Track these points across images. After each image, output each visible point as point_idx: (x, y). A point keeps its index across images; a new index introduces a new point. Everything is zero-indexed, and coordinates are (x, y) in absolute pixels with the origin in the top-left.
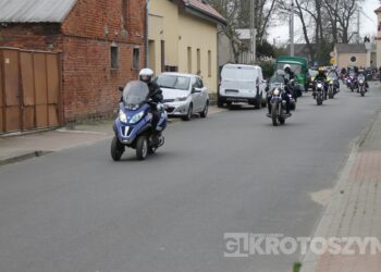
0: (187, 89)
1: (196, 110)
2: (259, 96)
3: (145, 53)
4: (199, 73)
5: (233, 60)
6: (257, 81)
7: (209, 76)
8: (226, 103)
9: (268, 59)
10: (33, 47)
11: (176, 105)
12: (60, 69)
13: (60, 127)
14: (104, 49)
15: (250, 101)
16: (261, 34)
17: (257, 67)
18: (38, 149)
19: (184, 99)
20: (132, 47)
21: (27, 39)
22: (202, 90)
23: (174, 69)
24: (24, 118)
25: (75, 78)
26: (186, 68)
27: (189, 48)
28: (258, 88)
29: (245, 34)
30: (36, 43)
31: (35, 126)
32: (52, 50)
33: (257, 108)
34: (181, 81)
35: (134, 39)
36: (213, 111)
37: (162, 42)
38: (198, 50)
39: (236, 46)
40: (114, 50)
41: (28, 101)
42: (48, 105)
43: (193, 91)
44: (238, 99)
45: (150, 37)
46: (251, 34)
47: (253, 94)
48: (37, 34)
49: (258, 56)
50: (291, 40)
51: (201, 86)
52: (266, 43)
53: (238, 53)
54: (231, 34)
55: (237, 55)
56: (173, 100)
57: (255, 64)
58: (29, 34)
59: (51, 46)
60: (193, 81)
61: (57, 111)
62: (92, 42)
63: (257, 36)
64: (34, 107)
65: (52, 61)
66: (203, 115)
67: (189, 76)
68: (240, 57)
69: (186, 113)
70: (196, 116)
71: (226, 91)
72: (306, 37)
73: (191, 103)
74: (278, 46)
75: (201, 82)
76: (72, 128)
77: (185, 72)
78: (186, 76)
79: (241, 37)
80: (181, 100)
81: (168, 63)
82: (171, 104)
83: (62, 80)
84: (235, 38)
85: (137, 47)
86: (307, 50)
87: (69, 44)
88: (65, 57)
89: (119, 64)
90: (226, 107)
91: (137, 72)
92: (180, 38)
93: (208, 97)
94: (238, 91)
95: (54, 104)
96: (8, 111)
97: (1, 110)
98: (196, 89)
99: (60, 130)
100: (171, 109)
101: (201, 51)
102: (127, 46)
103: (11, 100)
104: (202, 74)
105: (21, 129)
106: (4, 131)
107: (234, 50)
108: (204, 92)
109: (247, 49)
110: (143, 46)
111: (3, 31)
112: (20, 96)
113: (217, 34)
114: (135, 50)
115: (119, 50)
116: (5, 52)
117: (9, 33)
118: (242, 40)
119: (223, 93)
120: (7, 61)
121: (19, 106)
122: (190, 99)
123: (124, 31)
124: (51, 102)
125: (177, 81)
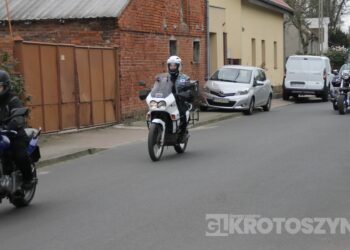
0: (249, 83)
1: (258, 103)
2: (326, 88)
3: (206, 46)
4: (263, 66)
5: (302, 51)
6: (325, 72)
7: (275, 68)
8: (292, 95)
9: (340, 49)
10: (90, 43)
11: (237, 98)
12: (117, 64)
13: (117, 123)
14: (162, 43)
15: (317, 93)
17: (324, 58)
19: (246, 92)
20: (192, 41)
21: (84, 35)
22: (265, 83)
23: (237, 62)
24: (81, 115)
27: (253, 40)
28: (325, 79)
29: (314, 23)
30: (93, 39)
31: (92, 123)
32: (108, 45)
34: (243, 74)
35: (194, 32)
36: (277, 104)
37: (225, 34)
38: (263, 41)
39: (304, 35)
40: (173, 43)
41: (84, 97)
42: (105, 101)
43: (255, 85)
44: (304, 92)
45: (211, 29)
46: (320, 23)
47: (320, 86)
48: (94, 29)
49: (330, 45)
51: (264, 79)
52: (339, 32)
53: (307, 43)
54: (299, 23)
55: (306, 45)
56: (233, 94)
57: (325, 55)
58: (86, 30)
59: (108, 41)
60: (255, 73)
61: (115, 108)
62: (150, 36)
63: (330, 25)
64: (91, 103)
65: (109, 57)
66: (266, 109)
67: (251, 68)
68: (309, 47)
69: (247, 107)
70: (259, 110)
71: (292, 83)
73: (253, 97)
75: (264, 74)
76: (130, 125)
77: (247, 65)
78: (249, 69)
79: (310, 27)
80: (242, 93)
81: (229, 57)
82: (231, 98)
83: (118, 76)
84: (303, 27)
85: (197, 40)
87: (126, 38)
88: (122, 53)
90: (291, 100)
91: (197, 65)
92: (243, 30)
93: (271, 90)
94: (303, 83)
95: (111, 100)
96: (64, 108)
97: (57, 107)
98: (258, 82)
99: (117, 126)
100: (232, 103)
101: (266, 43)
102: (187, 39)
103: (67, 97)
104: (267, 66)
105: (78, 125)
106: (60, 128)
107: (303, 40)
108: (267, 85)
109: (317, 39)
110: (203, 39)
111: (61, 27)
112: (76, 93)
113: (285, 23)
114: (195, 43)
115: (178, 43)
116: (60, 49)
117: (67, 30)
118: (311, 30)
119: (288, 85)
120: (63, 58)
121: (75, 103)
122: (251, 93)
123: (183, 24)
124: (108, 98)
125: (239, 74)
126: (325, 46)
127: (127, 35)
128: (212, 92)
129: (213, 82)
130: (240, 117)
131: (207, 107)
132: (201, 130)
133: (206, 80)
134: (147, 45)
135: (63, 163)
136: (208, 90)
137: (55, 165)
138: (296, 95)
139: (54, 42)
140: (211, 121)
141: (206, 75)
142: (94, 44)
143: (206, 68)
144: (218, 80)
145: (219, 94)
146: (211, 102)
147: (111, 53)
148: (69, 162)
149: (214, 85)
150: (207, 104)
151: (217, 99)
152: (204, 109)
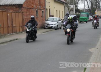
0: (56, 21)
3: (45, 12)
4: (59, 17)
9: (78, 13)
10: (15, 11)
12: (23, 16)
13: (23, 32)
14: (34, 11)
16: (76, 6)
18: (17, 38)
19: (56, 24)
21: (14, 9)
23: (53, 16)
24: (13, 30)
25: (27, 19)
26: (56, 16)
27: (57, 11)
29: (72, 6)
31: (16, 32)
32: (20, 12)
34: (55, 19)
35: (42, 8)
37: (50, 9)
38: (59, 11)
39: (69, 10)
41: (14, 25)
42: (20, 26)
43: (58, 22)
45: (46, 8)
46: (74, 6)
48: (17, 7)
49: (75, 12)
50: (84, 8)
51: (60, 21)
52: (77, 9)
54: (68, 7)
55: (70, 12)
58: (14, 8)
59: (20, 11)
60: (58, 19)
61: (22, 28)
62: (31, 9)
63: (75, 7)
64: (16, 27)
65: (20, 15)
66: (60, 28)
67: (57, 18)
69: (56, 28)
72: (88, 7)
74: (81, 9)
75: (60, 19)
79: (71, 7)
80: (55, 24)
81: (51, 15)
82: (52, 26)
83: (23, 20)
84: (69, 7)
85: (43, 10)
86: (89, 10)
87: (25, 10)
88: (24, 14)
89: (38, 15)
91: (43, 17)
92: (54, 8)
95: (21, 26)
96: (9, 28)
97: (7, 28)
100: (52, 27)
102: (40, 10)
103: (10, 25)
105: (13, 33)
106: (8, 33)
109: (72, 10)
112: (12, 24)
113: (64, 6)
114: (42, 11)
115: (38, 11)
116: (8, 13)
117: (9, 8)
120: (9, 15)
121: (12, 27)
123: (39, 6)
124: (20, 25)
125: (54, 19)
128: (47, 24)
130: (54, 30)
134: (30, 12)
137: (8, 43)
139: (6, 11)
140: (47, 32)
141: (45, 20)
143: (45, 18)
144: (48, 21)
145: (49, 25)
146: (47, 26)
148: (11, 42)
149: (47, 22)
150: (46, 27)
152: (45, 28)
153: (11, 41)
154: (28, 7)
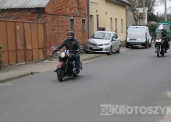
0: (109, 39)
1: (114, 49)
2: (147, 42)
3: (88, 21)
4: (116, 31)
5: (135, 24)
6: (146, 34)
7: (122, 32)
8: (130, 45)
9: (153, 23)
10: (31, 20)
11: (104, 47)
12: (45, 30)
13: (45, 59)
14: (67, 20)
15: (143, 44)
17: (146, 27)
18: (32, 71)
19: (108, 44)
20: (81, 19)
21: (28, 16)
22: (117, 39)
23: (103, 29)
24: (27, 56)
25: (53, 35)
27: (111, 18)
28: (146, 37)
29: (141, 10)
30: (33, 18)
31: (32, 59)
32: (40, 21)
33: (146, 48)
34: (107, 35)
35: (82, 15)
36: (123, 50)
37: (97, 16)
38: (116, 19)
39: (136, 16)
40: (72, 20)
41: (29, 47)
42: (39, 49)
43: (112, 40)
44: (136, 43)
45: (91, 13)
46: (144, 10)
47: (144, 41)
48: (33, 13)
49: (148, 21)
50: (166, 12)
51: (117, 37)
52: (153, 15)
53: (137, 20)
54: (133, 11)
55: (136, 21)
56: (102, 45)
57: (146, 26)
58: (29, 14)
59: (40, 19)
60: (112, 35)
61: (44, 52)
62: (61, 17)
63: (148, 11)
64: (32, 50)
65: (41, 27)
66: (118, 52)
68: (138, 22)
69: (109, 51)
70: (115, 53)
71: (130, 39)
73: (112, 46)
74: (159, 16)
75: (117, 35)
76: (51, 60)
77: (108, 30)
78: (109, 33)
79: (139, 12)
80: (106, 44)
81: (100, 26)
82: (101, 47)
83: (45, 36)
84: (135, 12)
85: (84, 18)
87: (49, 18)
88: (47, 25)
89: (75, 27)
90: (130, 48)
91: (84, 31)
92: (106, 14)
93: (120, 43)
94: (136, 39)
95: (42, 48)
96: (18, 52)
97: (15, 52)
98: (114, 39)
99: (45, 61)
100: (101, 49)
101: (118, 20)
102: (79, 18)
103: (20, 47)
104: (118, 31)
105: (25, 61)
106: (17, 62)
107: (135, 19)
108: (118, 41)
109: (142, 18)
110: (87, 18)
111: (17, 12)
112: (25, 45)
113: (126, 10)
114: (83, 20)
115: (75, 20)
116: (17, 23)
117: (20, 14)
118: (139, 13)
119: (128, 40)
120: (18, 27)
121: (24, 50)
122: (111, 44)
123: (77, 11)
124: (40, 47)
125: (105, 35)
126: (146, 21)
127: (50, 16)
128: (92, 44)
129: (92, 39)
130: (105, 56)
131: (89, 51)
132: (86, 63)
133: (88, 38)
134: (59, 21)
135: (18, 79)
136: (89, 43)
137: (15, 80)
138: (132, 45)
139: (13, 20)
140: (91, 58)
141: (89, 36)
142: (33, 21)
143: (89, 32)
144: (94, 38)
145: (95, 45)
146: (91, 49)
147: (42, 25)
148: (22, 79)
149: (92, 40)
150: (89, 50)
151: (94, 47)
152: (87, 52)
153: (21, 76)
154: (56, 13)
